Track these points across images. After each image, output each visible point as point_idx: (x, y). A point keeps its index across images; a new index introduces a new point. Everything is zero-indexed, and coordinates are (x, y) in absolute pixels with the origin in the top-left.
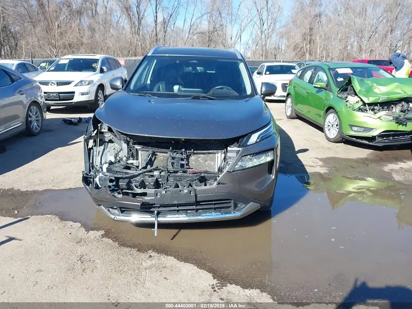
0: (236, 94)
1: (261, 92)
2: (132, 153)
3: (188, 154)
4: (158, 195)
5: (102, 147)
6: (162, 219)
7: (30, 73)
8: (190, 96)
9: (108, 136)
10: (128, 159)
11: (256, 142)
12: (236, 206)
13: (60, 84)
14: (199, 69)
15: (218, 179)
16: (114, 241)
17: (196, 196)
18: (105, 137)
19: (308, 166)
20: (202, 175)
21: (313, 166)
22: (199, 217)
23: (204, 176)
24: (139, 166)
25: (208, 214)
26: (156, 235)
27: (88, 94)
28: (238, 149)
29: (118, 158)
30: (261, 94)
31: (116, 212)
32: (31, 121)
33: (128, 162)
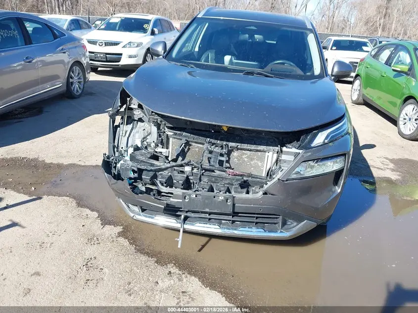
0: (299, 72)
1: (332, 73)
2: (162, 140)
3: (230, 149)
4: (187, 198)
5: (130, 126)
6: (188, 227)
7: (82, 30)
8: (241, 71)
9: (138, 114)
10: (157, 146)
11: (324, 144)
12: (284, 223)
13: (108, 44)
14: (258, 37)
15: (266, 187)
16: (131, 244)
17: (234, 205)
18: (134, 114)
19: (375, 167)
20: (245, 179)
21: (382, 169)
22: (236, 232)
23: (247, 180)
24: (168, 157)
25: (247, 229)
26: (179, 246)
27: (136, 57)
28: (298, 151)
29: (145, 143)
30: (332, 75)
31: (136, 209)
32: (72, 83)
33: (156, 150)
